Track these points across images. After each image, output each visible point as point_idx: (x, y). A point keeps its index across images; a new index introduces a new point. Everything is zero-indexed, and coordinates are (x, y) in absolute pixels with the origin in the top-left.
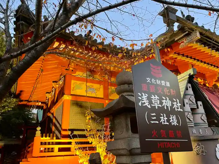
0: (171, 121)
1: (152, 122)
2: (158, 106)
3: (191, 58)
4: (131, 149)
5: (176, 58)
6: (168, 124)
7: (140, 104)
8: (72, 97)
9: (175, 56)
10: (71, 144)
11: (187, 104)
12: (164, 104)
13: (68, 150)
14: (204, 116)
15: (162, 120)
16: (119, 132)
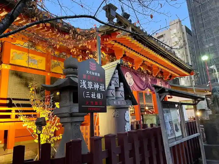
0: (98, 96)
1: (87, 97)
2: (91, 88)
3: (125, 46)
4: (72, 113)
5: (113, 45)
6: (95, 98)
7: (81, 87)
8: (11, 67)
9: (113, 43)
10: (11, 112)
11: (113, 84)
12: (95, 87)
13: (9, 117)
14: (123, 92)
15: (92, 96)
16: (64, 102)
